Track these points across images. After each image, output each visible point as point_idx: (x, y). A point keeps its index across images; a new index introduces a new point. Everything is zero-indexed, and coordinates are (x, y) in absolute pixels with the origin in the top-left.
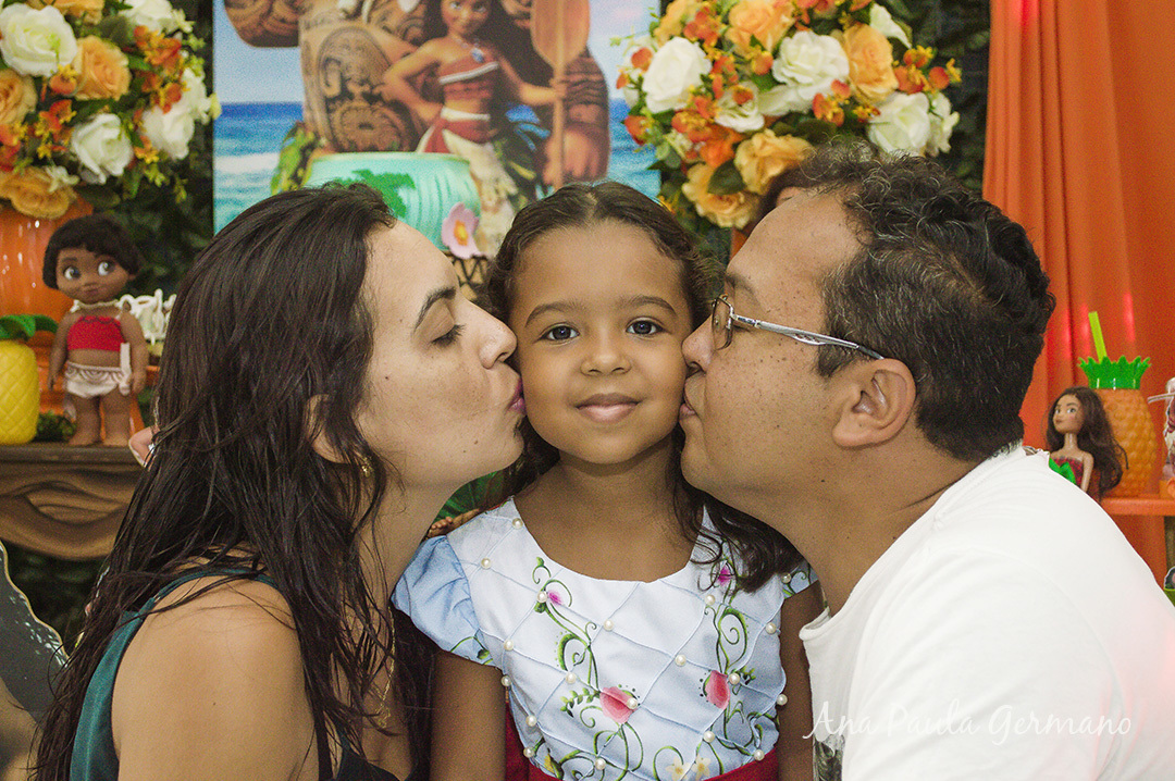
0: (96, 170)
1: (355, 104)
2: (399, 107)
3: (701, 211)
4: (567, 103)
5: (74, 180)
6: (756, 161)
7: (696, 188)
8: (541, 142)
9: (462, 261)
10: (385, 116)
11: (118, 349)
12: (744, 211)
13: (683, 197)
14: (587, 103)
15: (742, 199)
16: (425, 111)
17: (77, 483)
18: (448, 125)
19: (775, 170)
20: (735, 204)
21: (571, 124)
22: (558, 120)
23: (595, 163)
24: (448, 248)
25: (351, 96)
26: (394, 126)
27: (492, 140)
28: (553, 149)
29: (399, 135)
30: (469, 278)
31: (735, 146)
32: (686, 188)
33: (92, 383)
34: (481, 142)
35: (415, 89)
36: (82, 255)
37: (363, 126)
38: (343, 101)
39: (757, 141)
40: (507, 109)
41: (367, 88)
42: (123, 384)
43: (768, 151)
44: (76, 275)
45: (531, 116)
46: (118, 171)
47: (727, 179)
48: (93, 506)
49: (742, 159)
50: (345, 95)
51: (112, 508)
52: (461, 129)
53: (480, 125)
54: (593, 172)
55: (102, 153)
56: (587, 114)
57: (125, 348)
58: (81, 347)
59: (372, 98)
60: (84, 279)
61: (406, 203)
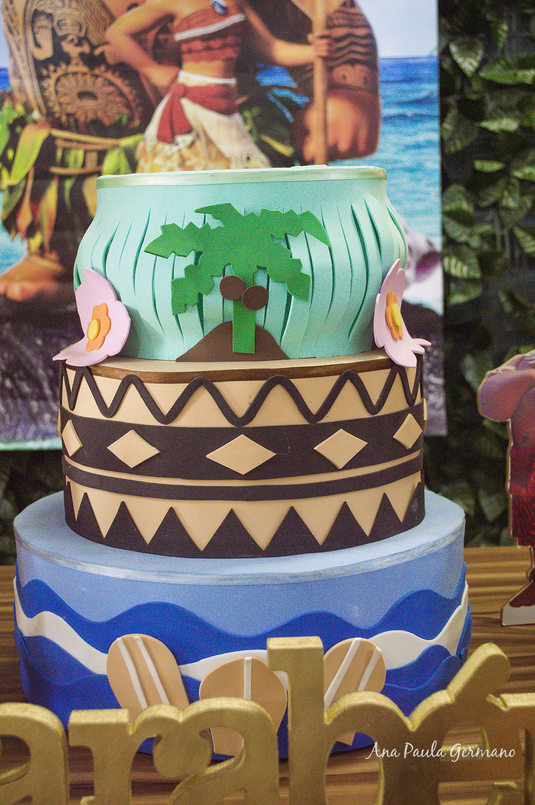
1: (72, 68)
2: (125, 70)
4: (330, 62)
8: (299, 111)
9: (402, 372)
10: (111, 83)
14: (353, 62)
16: (158, 75)
18: (187, 92)
21: (334, 88)
22: (319, 85)
23: (363, 135)
24: (382, 350)
25: (67, 59)
26: (121, 94)
27: (241, 109)
28: (314, 119)
29: (128, 106)
30: (411, 399)
34: (227, 112)
35: (145, 50)
37: (82, 95)
38: (57, 65)
40: (257, 71)
41: (86, 49)
45: (286, 80)
50: (60, 57)
52: (202, 97)
53: (225, 92)
54: (362, 147)
56: (352, 75)
59: (92, 61)
61: (306, 270)
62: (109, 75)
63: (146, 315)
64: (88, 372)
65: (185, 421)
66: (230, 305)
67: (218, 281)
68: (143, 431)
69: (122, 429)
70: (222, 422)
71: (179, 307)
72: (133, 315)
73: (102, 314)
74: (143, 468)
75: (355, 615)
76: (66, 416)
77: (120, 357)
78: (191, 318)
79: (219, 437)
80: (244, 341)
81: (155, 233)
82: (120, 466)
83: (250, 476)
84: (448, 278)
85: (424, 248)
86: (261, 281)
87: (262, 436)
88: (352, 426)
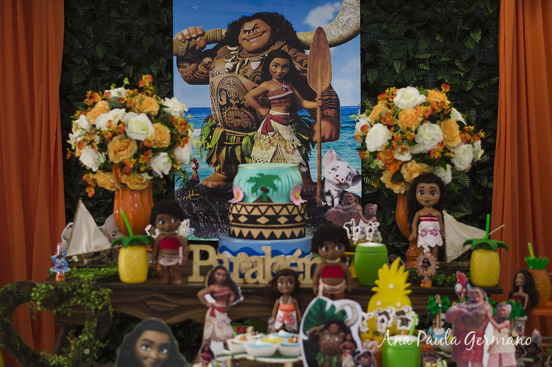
0: (160, 174)
1: (232, 108)
2: (251, 109)
3: (387, 187)
4: (322, 108)
5: (151, 178)
6: (409, 172)
7: (386, 178)
8: (312, 125)
9: (297, 206)
10: (246, 114)
11: (178, 249)
12: (404, 187)
13: (380, 181)
14: (331, 108)
15: (403, 184)
16: (263, 111)
17: (163, 297)
18: (272, 117)
19: (416, 175)
20: (400, 186)
21: (324, 117)
22: (318, 116)
23: (334, 133)
24: (292, 202)
25: (231, 105)
26: (249, 117)
27: (291, 124)
28: (317, 127)
29: (252, 122)
30: (299, 212)
31: (401, 166)
32: (382, 179)
33: (169, 261)
34: (286, 125)
35: (258, 102)
36: (166, 216)
38: (228, 107)
39: (409, 164)
40: (297, 110)
41: (238, 102)
42: (180, 262)
43: (413, 169)
44: (163, 223)
45: (307, 114)
46: (167, 173)
47: (397, 177)
48: (169, 305)
49: (403, 171)
50: (229, 104)
51: (176, 306)
52: (278, 119)
53: (285, 117)
54: (333, 137)
55: (162, 168)
56: (331, 113)
57: (181, 249)
58: (164, 248)
59: (240, 106)
60: (166, 225)
61: (277, 186)
62: (245, 111)
63: (246, 193)
64: (235, 204)
65: (253, 213)
66: (262, 192)
67: (260, 187)
68: (245, 215)
69: (241, 215)
70: (259, 214)
71: (253, 192)
72: (244, 193)
73: (238, 193)
74: (245, 223)
75: (283, 251)
76: (230, 213)
77: (241, 201)
78: (255, 194)
79: (259, 217)
80: (265, 199)
81: (249, 178)
82: (240, 222)
83: (265, 224)
84: (364, 184)
85: (356, 173)
86: (268, 188)
87: (267, 217)
88: (285, 216)
